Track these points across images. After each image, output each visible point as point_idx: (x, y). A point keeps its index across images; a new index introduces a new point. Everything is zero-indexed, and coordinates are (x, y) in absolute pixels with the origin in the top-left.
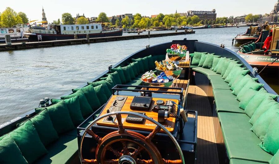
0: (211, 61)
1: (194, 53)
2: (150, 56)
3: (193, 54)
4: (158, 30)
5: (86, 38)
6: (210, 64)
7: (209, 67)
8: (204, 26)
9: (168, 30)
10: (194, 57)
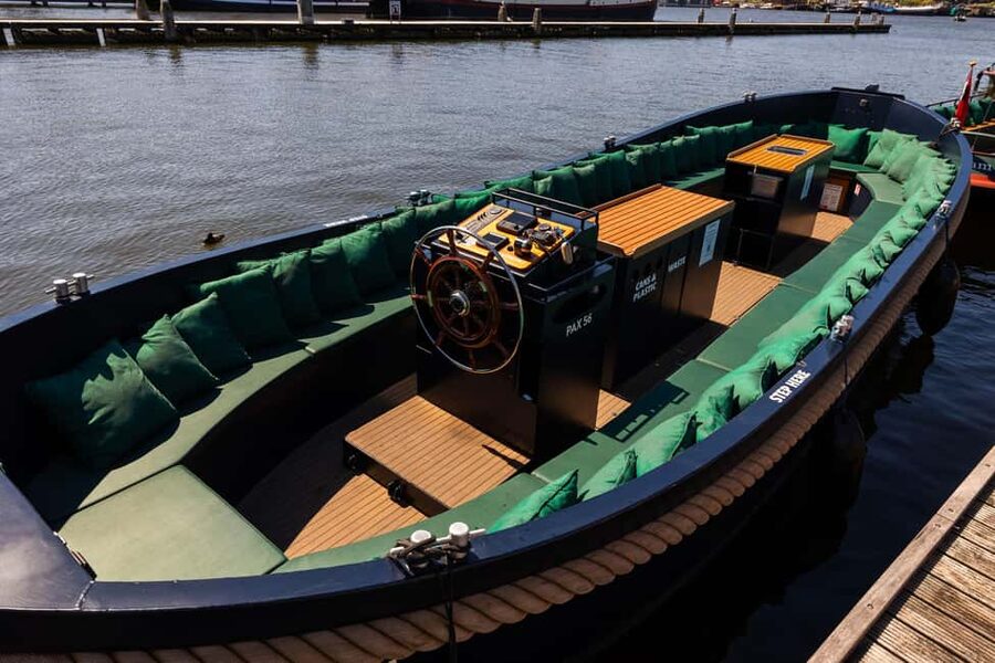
0: (911, 163)
1: (881, 130)
2: (747, 124)
3: (878, 134)
4: (779, 8)
5: (531, 20)
6: (906, 171)
7: (901, 177)
8: (939, 6)
9: (812, 10)
10: (877, 145)
